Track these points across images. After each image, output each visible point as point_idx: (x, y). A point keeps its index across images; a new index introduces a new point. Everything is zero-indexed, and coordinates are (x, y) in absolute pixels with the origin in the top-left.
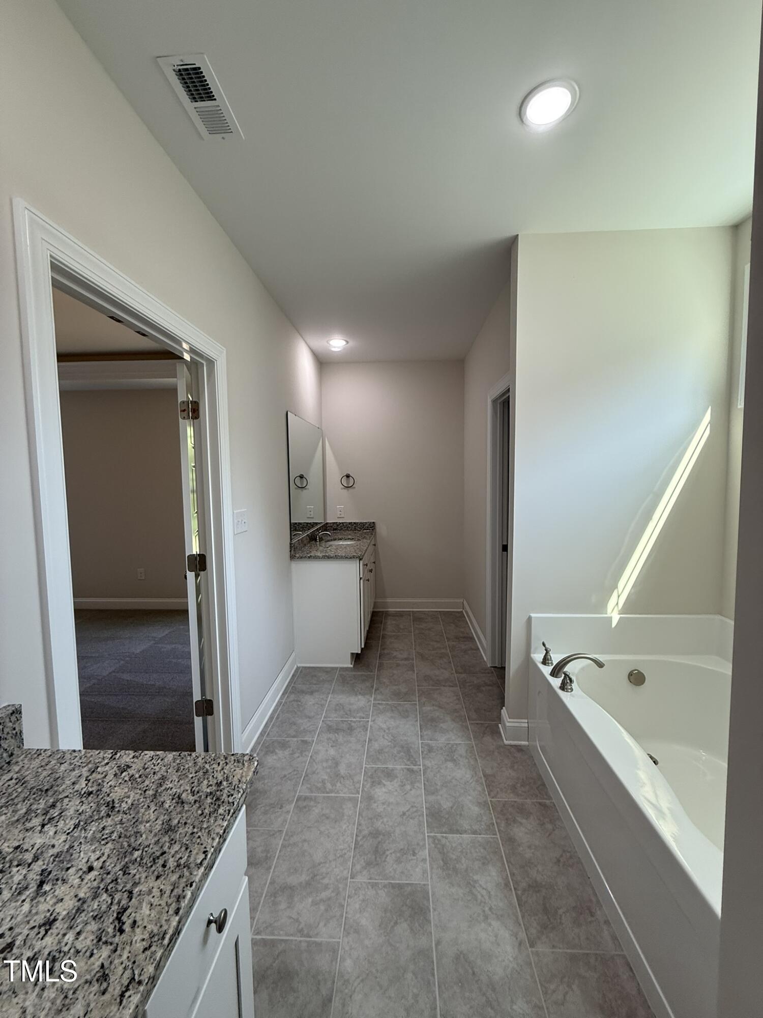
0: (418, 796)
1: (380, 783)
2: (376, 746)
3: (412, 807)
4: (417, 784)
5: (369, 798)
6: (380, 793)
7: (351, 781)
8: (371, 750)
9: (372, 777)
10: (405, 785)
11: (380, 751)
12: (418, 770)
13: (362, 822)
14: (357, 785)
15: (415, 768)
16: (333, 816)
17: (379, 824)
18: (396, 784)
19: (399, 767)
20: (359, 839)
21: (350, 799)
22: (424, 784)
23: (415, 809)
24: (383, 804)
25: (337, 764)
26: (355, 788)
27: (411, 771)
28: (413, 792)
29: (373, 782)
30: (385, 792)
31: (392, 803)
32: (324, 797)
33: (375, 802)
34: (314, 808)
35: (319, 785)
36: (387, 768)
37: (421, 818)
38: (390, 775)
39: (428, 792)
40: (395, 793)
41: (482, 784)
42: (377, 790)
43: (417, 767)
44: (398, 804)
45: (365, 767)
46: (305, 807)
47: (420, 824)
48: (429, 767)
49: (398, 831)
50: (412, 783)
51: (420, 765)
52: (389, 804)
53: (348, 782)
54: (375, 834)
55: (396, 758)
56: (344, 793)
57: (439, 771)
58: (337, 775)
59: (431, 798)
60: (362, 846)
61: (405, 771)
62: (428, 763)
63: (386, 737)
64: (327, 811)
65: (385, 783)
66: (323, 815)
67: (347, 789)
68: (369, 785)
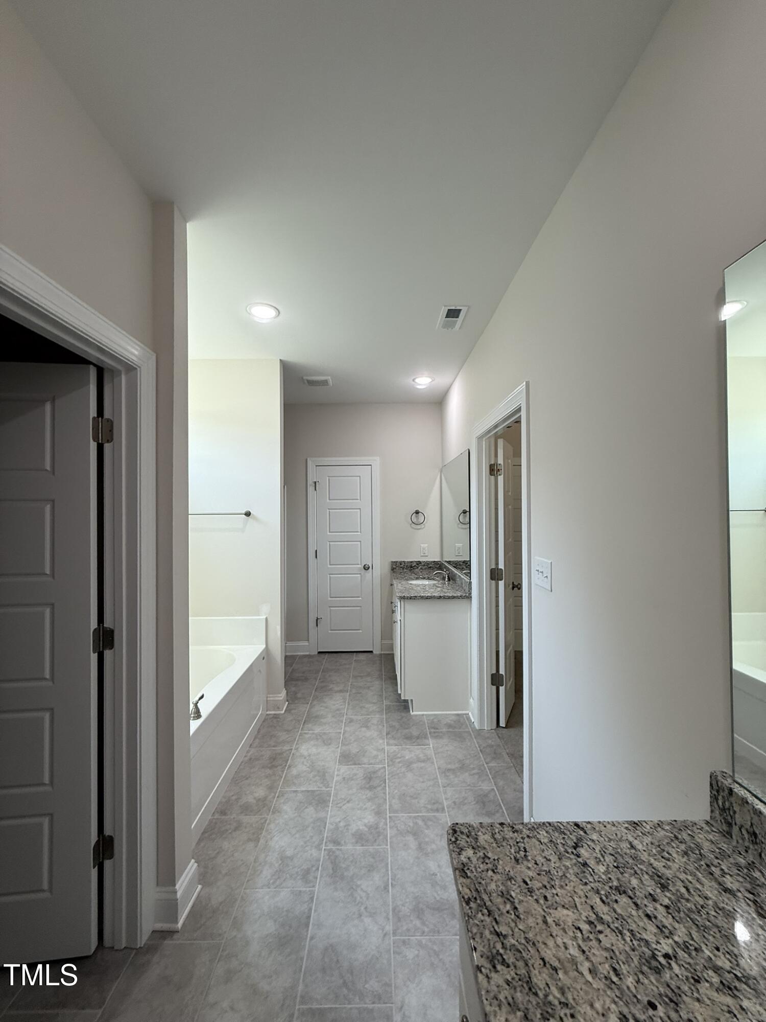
0: (332, 816)
1: (370, 827)
2: (377, 878)
3: (341, 807)
4: (332, 827)
5: (379, 813)
6: (370, 818)
7: (399, 829)
8: (383, 870)
9: (379, 834)
10: (345, 826)
11: (371, 869)
12: (328, 844)
13: (382, 795)
14: (393, 824)
15: (331, 846)
16: (408, 798)
17: (369, 794)
18: (354, 828)
19: (350, 848)
20: (384, 785)
21: (396, 812)
22: (325, 828)
23: (339, 805)
24: (366, 809)
25: (420, 848)
26: (394, 822)
27: (336, 842)
28: (338, 820)
29: (377, 828)
30: (364, 818)
31: (358, 810)
32: (421, 812)
33: (374, 809)
34: (426, 802)
35: (430, 823)
36: (362, 846)
37: (335, 799)
38: (360, 838)
39: (323, 821)
40: (354, 818)
41: (267, 831)
42: (372, 820)
43: (328, 848)
44: (353, 809)
45: (387, 845)
46: (434, 803)
47: (336, 795)
48: (316, 847)
49: (355, 790)
50: (337, 828)
51: (325, 849)
52: (361, 809)
53: (403, 827)
54: (371, 788)
55: (351, 859)
56: (403, 816)
57: (305, 843)
58: (415, 834)
59: (322, 815)
60: (381, 781)
61: (343, 842)
62: (314, 853)
63: (363, 895)
64: (413, 801)
65: (364, 827)
66: (416, 798)
67: (402, 819)
68: (381, 826)
